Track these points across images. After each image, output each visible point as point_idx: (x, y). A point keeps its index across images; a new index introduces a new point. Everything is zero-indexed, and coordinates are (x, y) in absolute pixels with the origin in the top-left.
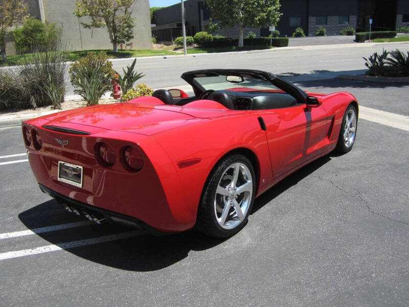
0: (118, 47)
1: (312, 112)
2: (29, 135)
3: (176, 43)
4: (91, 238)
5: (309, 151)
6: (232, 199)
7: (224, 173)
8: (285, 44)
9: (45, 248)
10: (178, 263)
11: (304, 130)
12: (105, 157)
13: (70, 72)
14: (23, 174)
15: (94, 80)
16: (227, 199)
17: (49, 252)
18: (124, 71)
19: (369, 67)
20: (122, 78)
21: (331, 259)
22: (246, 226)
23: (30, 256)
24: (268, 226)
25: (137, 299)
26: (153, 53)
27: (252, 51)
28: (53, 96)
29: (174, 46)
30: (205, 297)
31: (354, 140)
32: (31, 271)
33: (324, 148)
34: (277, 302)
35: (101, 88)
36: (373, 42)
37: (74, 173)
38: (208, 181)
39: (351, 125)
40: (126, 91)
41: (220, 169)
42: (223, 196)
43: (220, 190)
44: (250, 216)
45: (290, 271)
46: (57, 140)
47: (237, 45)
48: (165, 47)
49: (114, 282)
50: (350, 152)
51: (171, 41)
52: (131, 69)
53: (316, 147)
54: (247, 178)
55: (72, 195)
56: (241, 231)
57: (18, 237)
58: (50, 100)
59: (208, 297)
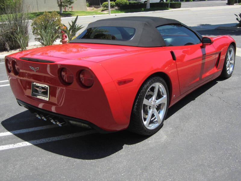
0: (63, 10)
1: (206, 49)
2: (10, 66)
3: (103, 7)
4: (54, 137)
5: (203, 76)
6: (153, 108)
7: (148, 90)
8: (179, 6)
9: (23, 144)
10: (117, 153)
11: (201, 62)
12: (65, 78)
13: (32, 26)
14: (3, 94)
15: (49, 31)
16: (150, 108)
17: (26, 146)
18: (70, 24)
19: (239, 21)
20: (68, 29)
21: (224, 149)
22: (162, 127)
23: (13, 148)
24: (177, 127)
25: (90, 177)
26: (87, 13)
27: (156, 11)
28: (21, 42)
29: (102, 8)
30: (138, 175)
31: (233, 69)
32: (14, 159)
33: (213, 74)
34: (188, 178)
35: (54, 37)
36: (240, 5)
37: (43, 90)
38: (137, 95)
39: (231, 59)
40: (71, 38)
41: (145, 86)
42: (147, 106)
43: (145, 102)
44: (165, 121)
45: (196, 157)
46: (31, 67)
47: (146, 7)
48: (95, 9)
49: (73, 166)
50: (230, 78)
51: (99, 5)
52: (74, 23)
53: (208, 74)
54: (163, 94)
55: (41, 106)
56: (159, 131)
57: (4, 136)
58: (19, 45)
59: (140, 176)
